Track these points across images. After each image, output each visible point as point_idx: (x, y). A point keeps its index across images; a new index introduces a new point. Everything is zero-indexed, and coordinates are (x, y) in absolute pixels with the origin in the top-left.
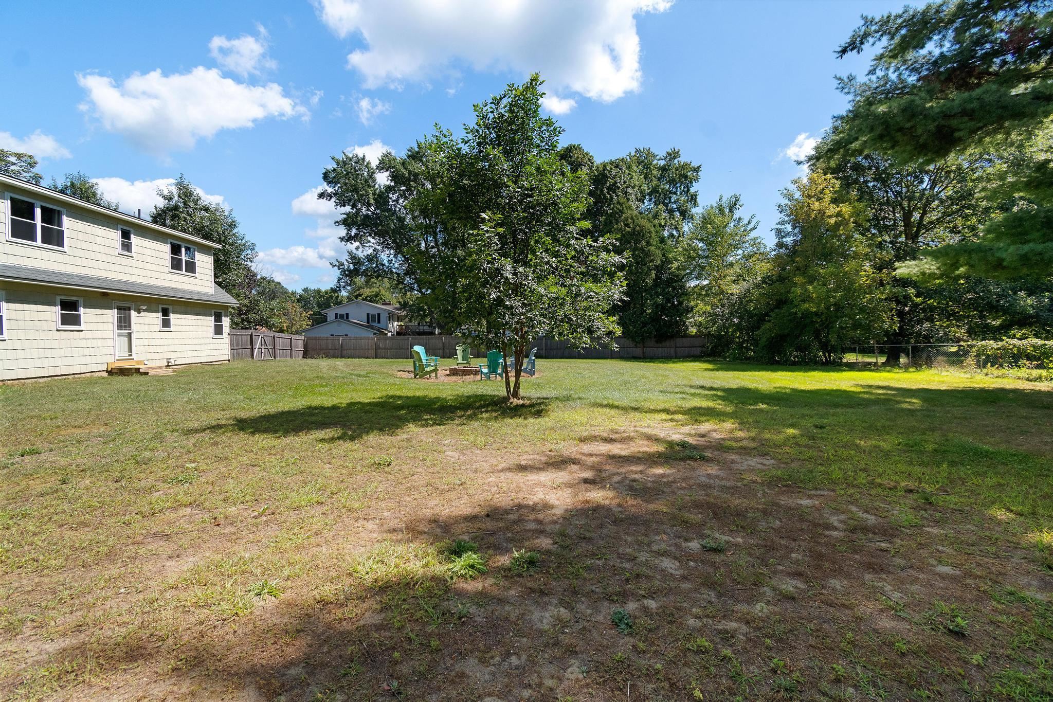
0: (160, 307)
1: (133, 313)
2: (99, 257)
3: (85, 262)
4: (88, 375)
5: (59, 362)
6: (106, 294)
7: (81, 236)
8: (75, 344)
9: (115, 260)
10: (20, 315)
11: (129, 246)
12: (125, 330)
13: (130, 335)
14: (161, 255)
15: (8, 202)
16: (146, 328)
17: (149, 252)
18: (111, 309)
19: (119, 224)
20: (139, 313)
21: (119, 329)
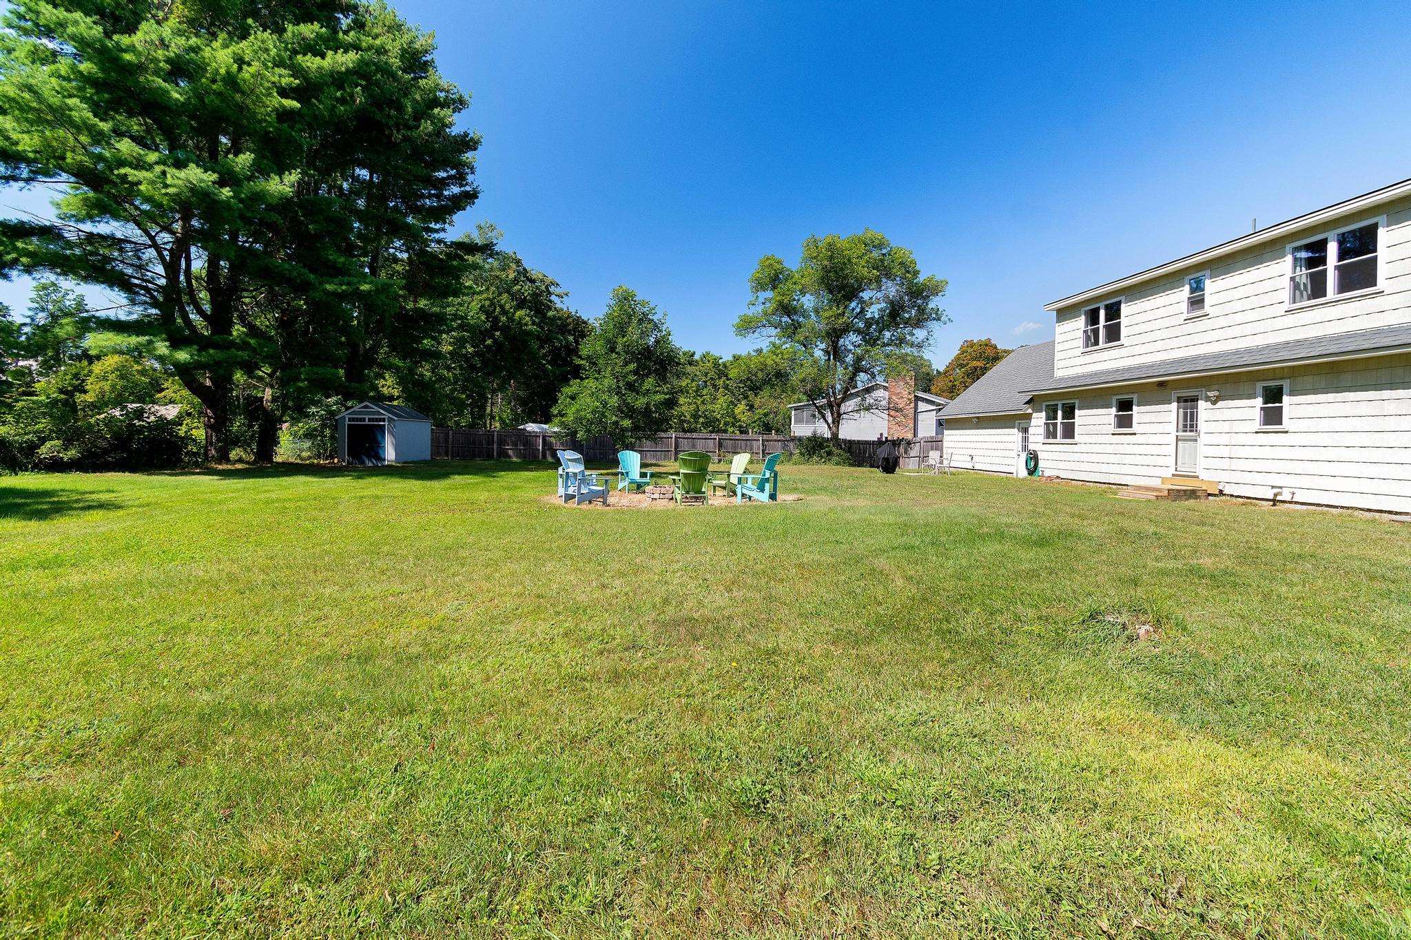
3: (1143, 349)
5: (1113, 469)
6: (1161, 384)
7: (1139, 318)
8: (1128, 449)
9: (1178, 330)
10: (1086, 420)
11: (1202, 301)
12: (1191, 431)
13: (1196, 440)
14: (1268, 286)
15: (1083, 317)
16: (1227, 427)
17: (1238, 293)
18: (1170, 402)
19: (1187, 275)
20: (1214, 403)
21: (1186, 431)
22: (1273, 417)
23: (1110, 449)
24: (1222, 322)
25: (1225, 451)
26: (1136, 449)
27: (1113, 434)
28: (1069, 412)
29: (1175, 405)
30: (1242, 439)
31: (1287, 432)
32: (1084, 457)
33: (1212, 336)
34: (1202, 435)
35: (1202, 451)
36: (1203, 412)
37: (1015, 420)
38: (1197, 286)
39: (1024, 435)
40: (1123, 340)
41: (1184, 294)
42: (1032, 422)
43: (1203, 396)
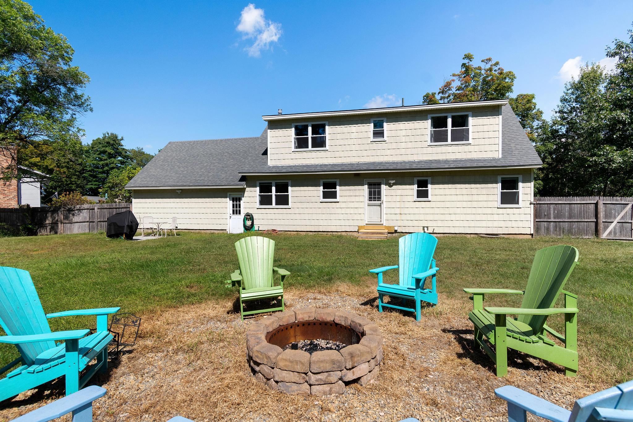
0: (416, 180)
1: (384, 187)
2: (353, 148)
3: (342, 154)
4: (343, 233)
5: (321, 223)
6: (359, 174)
7: (339, 136)
8: (333, 211)
9: (367, 147)
10: (298, 194)
11: (382, 133)
12: (378, 201)
13: (381, 205)
14: (419, 132)
15: (293, 129)
16: (398, 198)
17: (404, 133)
18: (363, 185)
19: (372, 118)
20: (390, 186)
21: (372, 201)
22: (422, 194)
23: (319, 211)
24: (394, 146)
25: (398, 211)
26: (339, 211)
27: (321, 202)
28: (283, 188)
29: (366, 186)
30: (407, 205)
31: (430, 201)
32: (297, 216)
33: (388, 152)
34: (384, 203)
35: (384, 211)
36: (384, 191)
37: (229, 192)
38: (378, 125)
39: (235, 203)
40: (327, 147)
41: (370, 127)
42: (246, 194)
43: (384, 183)
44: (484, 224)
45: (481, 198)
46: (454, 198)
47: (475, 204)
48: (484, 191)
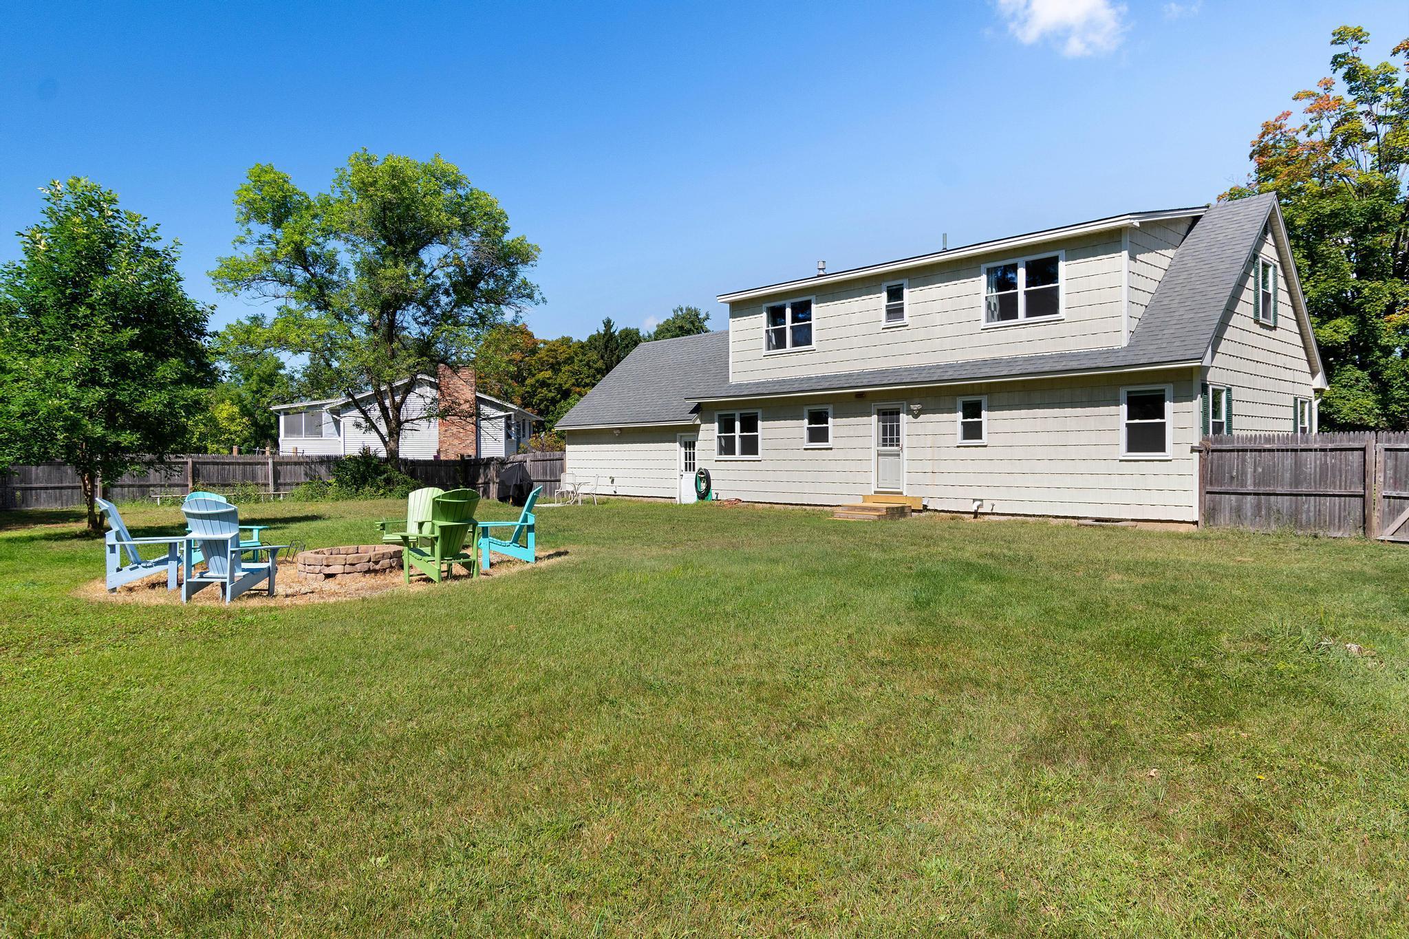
0: (960, 401)
2: (855, 342)
3: (837, 356)
5: (806, 488)
6: (862, 395)
7: (832, 322)
8: (823, 466)
9: (876, 338)
10: (771, 434)
11: (901, 310)
12: (892, 445)
13: (899, 455)
14: (965, 302)
15: (765, 314)
16: (929, 441)
17: (937, 306)
18: (869, 415)
19: (884, 281)
20: (916, 416)
21: (886, 445)
22: (971, 431)
23: (802, 466)
24: (922, 334)
25: (928, 467)
26: (832, 466)
27: (805, 449)
28: (750, 424)
29: (874, 417)
30: (945, 454)
31: (985, 446)
32: (771, 475)
33: (912, 348)
34: (905, 450)
35: (906, 466)
36: (906, 425)
37: (678, 432)
38: (895, 294)
39: (688, 451)
40: (814, 345)
41: (881, 300)
42: (701, 435)
43: (905, 409)
44: (1090, 496)
45: (1084, 438)
46: (1031, 439)
47: (1072, 452)
48: (1092, 423)
